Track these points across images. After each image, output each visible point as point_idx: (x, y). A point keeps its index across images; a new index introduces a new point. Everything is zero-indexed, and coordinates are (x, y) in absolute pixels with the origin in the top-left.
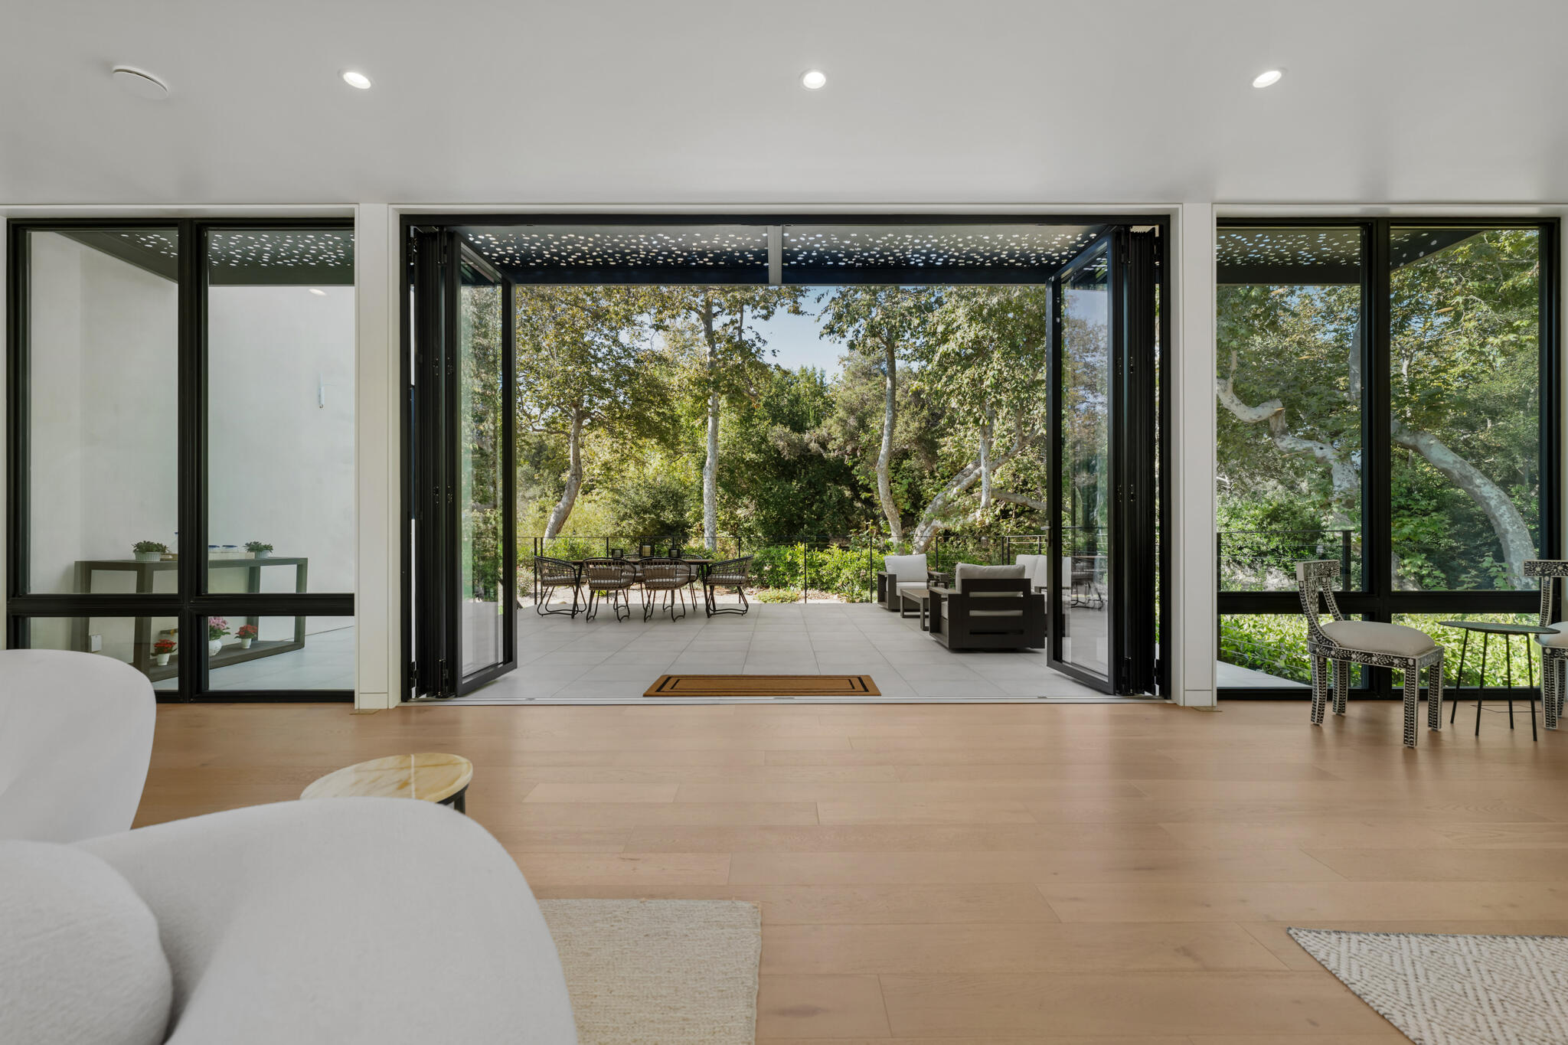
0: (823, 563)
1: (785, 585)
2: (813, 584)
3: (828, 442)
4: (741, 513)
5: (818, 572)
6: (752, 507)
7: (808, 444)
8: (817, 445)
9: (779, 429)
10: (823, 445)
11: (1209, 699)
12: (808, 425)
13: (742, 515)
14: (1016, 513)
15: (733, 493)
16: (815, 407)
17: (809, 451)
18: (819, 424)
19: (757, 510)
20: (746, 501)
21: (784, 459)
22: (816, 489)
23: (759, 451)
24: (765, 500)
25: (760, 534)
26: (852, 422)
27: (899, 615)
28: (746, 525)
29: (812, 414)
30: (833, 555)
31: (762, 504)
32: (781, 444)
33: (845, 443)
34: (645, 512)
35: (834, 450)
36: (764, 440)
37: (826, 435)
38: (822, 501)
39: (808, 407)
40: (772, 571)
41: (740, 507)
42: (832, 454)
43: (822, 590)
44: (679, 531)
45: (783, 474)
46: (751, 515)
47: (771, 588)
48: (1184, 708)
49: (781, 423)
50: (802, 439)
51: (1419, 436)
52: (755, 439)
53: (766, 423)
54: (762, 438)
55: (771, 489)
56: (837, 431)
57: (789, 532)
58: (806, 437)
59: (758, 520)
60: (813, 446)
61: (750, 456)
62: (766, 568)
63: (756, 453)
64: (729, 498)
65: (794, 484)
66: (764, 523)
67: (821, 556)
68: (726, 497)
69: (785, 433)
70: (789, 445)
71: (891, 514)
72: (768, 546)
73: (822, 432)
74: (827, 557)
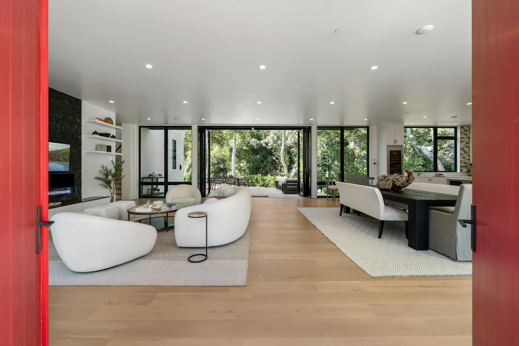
0: (266, 180)
1: (255, 186)
2: (263, 186)
3: (268, 143)
4: (242, 165)
5: (264, 182)
6: (245, 163)
7: (262, 144)
8: (265, 144)
9: (253, 140)
10: (267, 144)
11: (316, 197)
12: (262, 138)
13: (242, 166)
14: (322, 165)
15: (240, 159)
16: (264, 132)
17: (263, 146)
18: (265, 138)
19: (247, 164)
20: (243, 161)
21: (255, 149)
22: (265, 157)
23: (247, 146)
24: (249, 161)
25: (247, 171)
26: (275, 137)
27: (279, 189)
28: (243, 168)
29: (263, 134)
30: (269, 178)
31: (248, 162)
32: (254, 144)
33: (273, 144)
34: (215, 165)
35: (270, 146)
36: (249, 143)
37: (268, 141)
38: (266, 161)
39: (262, 133)
40: (251, 182)
41: (241, 163)
42: (269, 147)
43: (266, 187)
44: (225, 170)
45: (255, 153)
46: (245, 165)
47: (251, 186)
48: (313, 198)
49: (254, 138)
50: (260, 143)
51: (421, 146)
52: (246, 142)
53: (249, 138)
54: (248, 142)
55: (251, 158)
56: (271, 141)
57: (256, 170)
58: (262, 142)
59: (247, 167)
60: (264, 145)
61: (245, 148)
62: (250, 181)
63: (247, 147)
64: (238, 160)
65: (258, 156)
66: (249, 168)
67: (265, 177)
68: (237, 160)
69: (255, 141)
70: (256, 144)
71: (285, 166)
72: (250, 175)
73: (266, 140)
74: (267, 178)
